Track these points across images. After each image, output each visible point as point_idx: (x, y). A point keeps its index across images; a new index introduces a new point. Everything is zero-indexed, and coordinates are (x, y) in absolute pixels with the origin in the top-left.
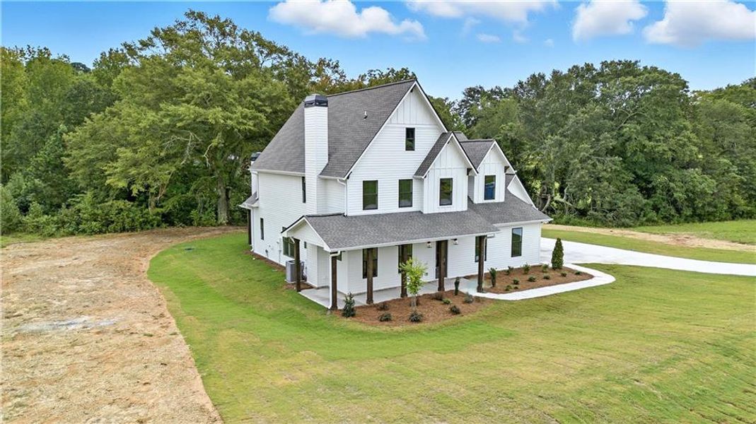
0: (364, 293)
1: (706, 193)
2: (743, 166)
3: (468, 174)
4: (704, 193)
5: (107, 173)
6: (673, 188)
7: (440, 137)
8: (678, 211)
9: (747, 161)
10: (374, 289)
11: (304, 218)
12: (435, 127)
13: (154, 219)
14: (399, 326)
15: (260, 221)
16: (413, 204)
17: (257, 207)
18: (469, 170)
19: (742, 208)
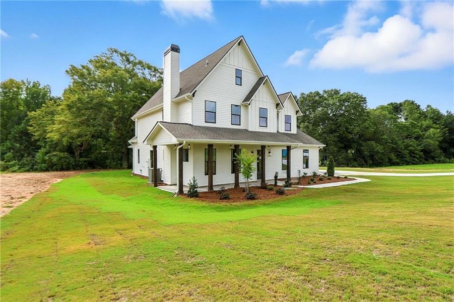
0: (206, 186)
1: (379, 152)
2: (393, 140)
3: (277, 108)
4: (378, 152)
5: (48, 131)
6: (363, 150)
7: (259, 80)
8: (366, 162)
9: (394, 138)
10: (213, 184)
11: (158, 123)
12: (255, 73)
13: (82, 164)
14: (237, 202)
15: (137, 151)
16: (241, 124)
17: (136, 143)
18: (277, 105)
19: (395, 161)
